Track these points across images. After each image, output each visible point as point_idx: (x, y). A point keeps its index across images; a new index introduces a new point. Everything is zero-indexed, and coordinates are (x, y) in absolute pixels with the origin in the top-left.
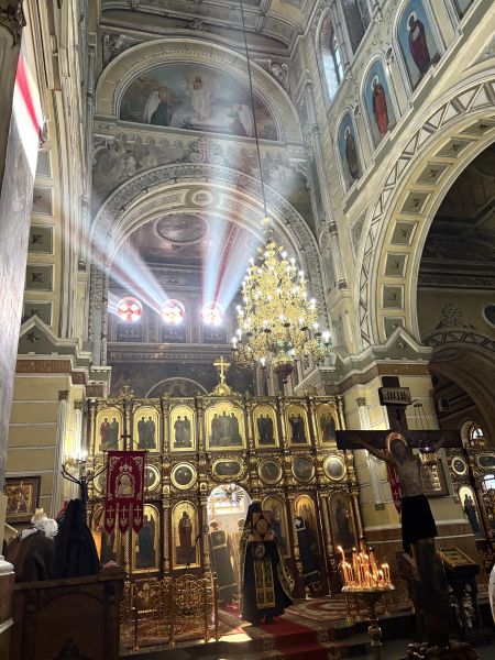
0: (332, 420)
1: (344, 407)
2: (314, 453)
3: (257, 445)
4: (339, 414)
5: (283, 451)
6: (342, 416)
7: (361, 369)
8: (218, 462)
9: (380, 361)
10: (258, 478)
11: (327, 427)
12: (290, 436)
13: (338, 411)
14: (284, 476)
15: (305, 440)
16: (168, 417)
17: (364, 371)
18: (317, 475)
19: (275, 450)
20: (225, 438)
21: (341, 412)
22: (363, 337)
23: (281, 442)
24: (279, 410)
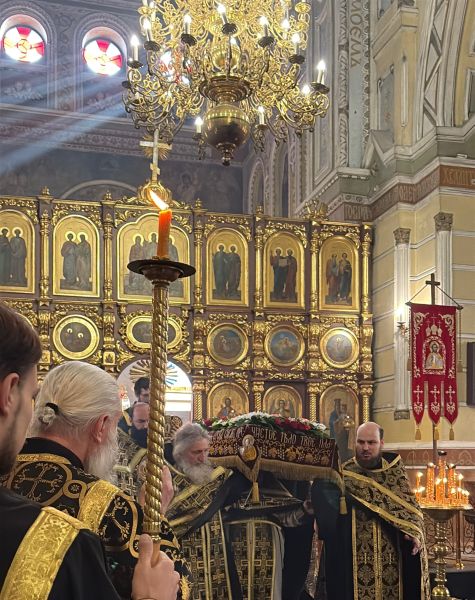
0: (349, 267)
1: (372, 244)
3: (210, 300)
4: (361, 257)
5: (253, 313)
6: (366, 260)
7: (411, 175)
9: (447, 161)
10: (204, 353)
11: (337, 279)
12: (269, 287)
13: (361, 250)
14: (251, 355)
15: (294, 297)
16: (50, 235)
17: (416, 180)
19: (241, 310)
21: (366, 253)
22: (425, 110)
23: (252, 298)
24: (255, 240)
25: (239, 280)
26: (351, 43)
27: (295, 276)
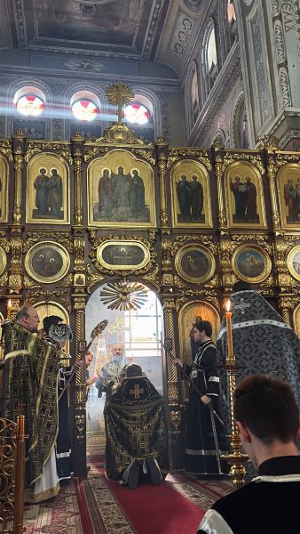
2: (272, 238)
3: (175, 224)
5: (218, 233)
8: (107, 244)
10: (173, 272)
11: (295, 201)
12: (232, 210)
14: (220, 272)
15: (256, 219)
16: (24, 171)
18: (275, 273)
19: (206, 231)
20: (121, 209)
23: (216, 219)
24: (214, 169)
25: (202, 205)
26: (283, 15)
27: (255, 200)
